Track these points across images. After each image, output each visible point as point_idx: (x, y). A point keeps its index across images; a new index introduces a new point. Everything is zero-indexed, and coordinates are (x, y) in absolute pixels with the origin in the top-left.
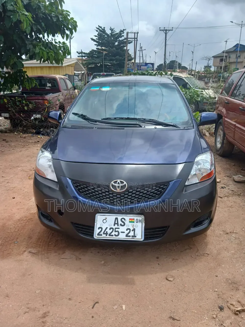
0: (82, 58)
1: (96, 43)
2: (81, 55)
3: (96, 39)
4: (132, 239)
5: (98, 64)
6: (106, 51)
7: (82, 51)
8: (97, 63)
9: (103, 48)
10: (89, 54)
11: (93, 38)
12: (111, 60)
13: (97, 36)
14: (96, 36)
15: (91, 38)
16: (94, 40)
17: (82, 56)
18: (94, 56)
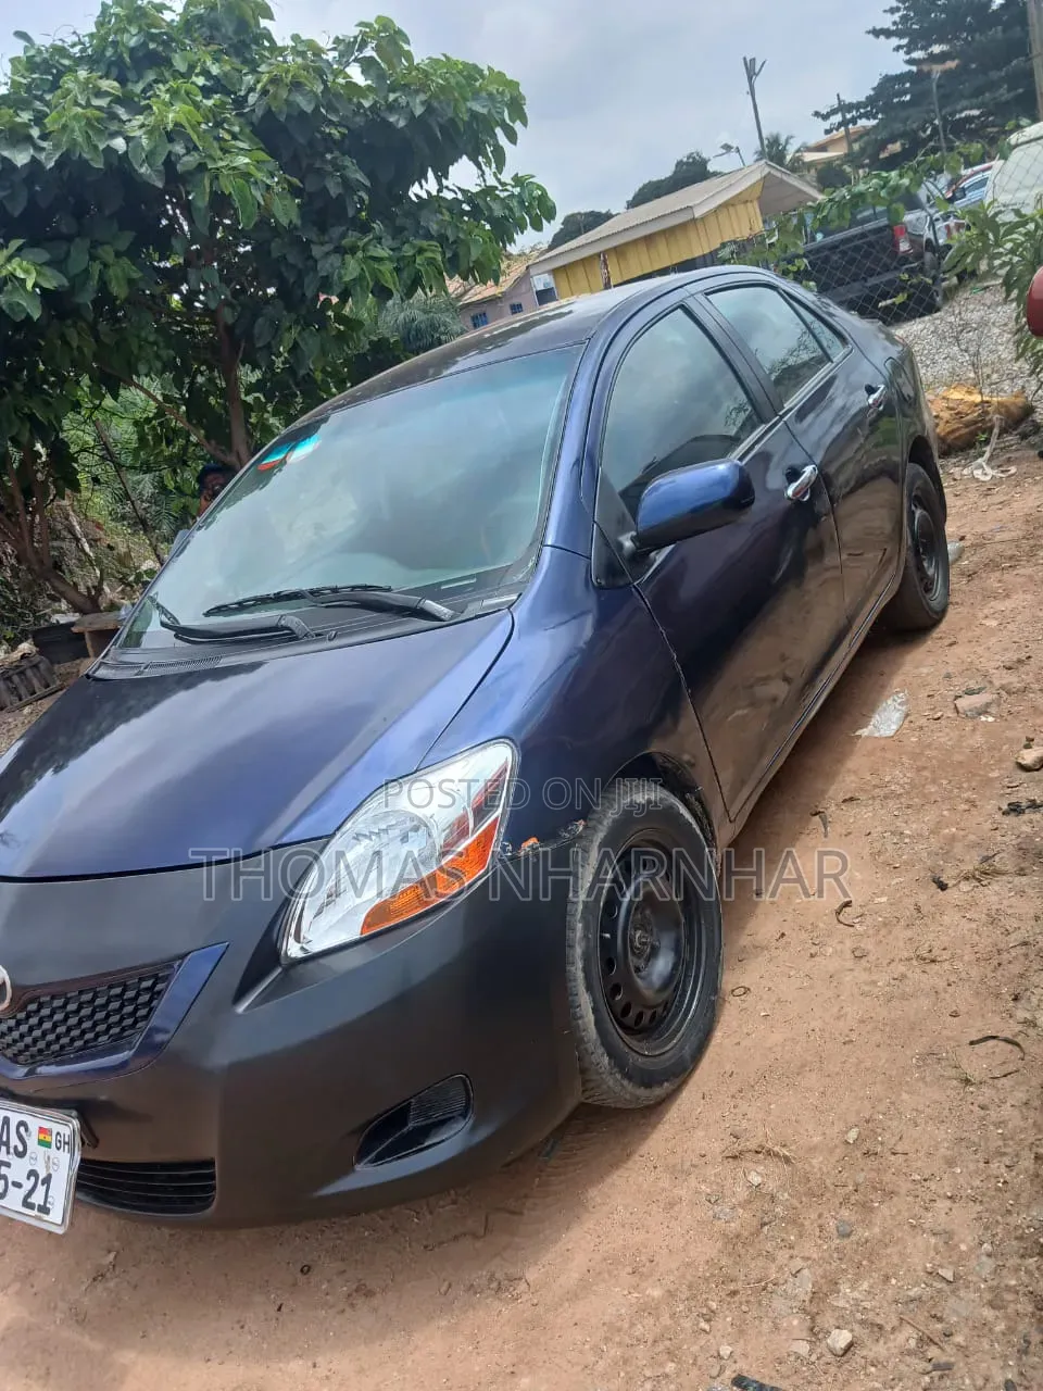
0: (847, 130)
1: (895, 41)
2: (837, 118)
3: (895, 23)
4: (36, 1217)
5: (925, 132)
6: (953, 59)
7: (842, 98)
8: (915, 132)
9: (936, 49)
10: (870, 101)
11: (878, 27)
12: (978, 92)
13: (898, 9)
14: (893, 11)
15: (869, 32)
16: (887, 33)
17: (844, 123)
18: (895, 100)
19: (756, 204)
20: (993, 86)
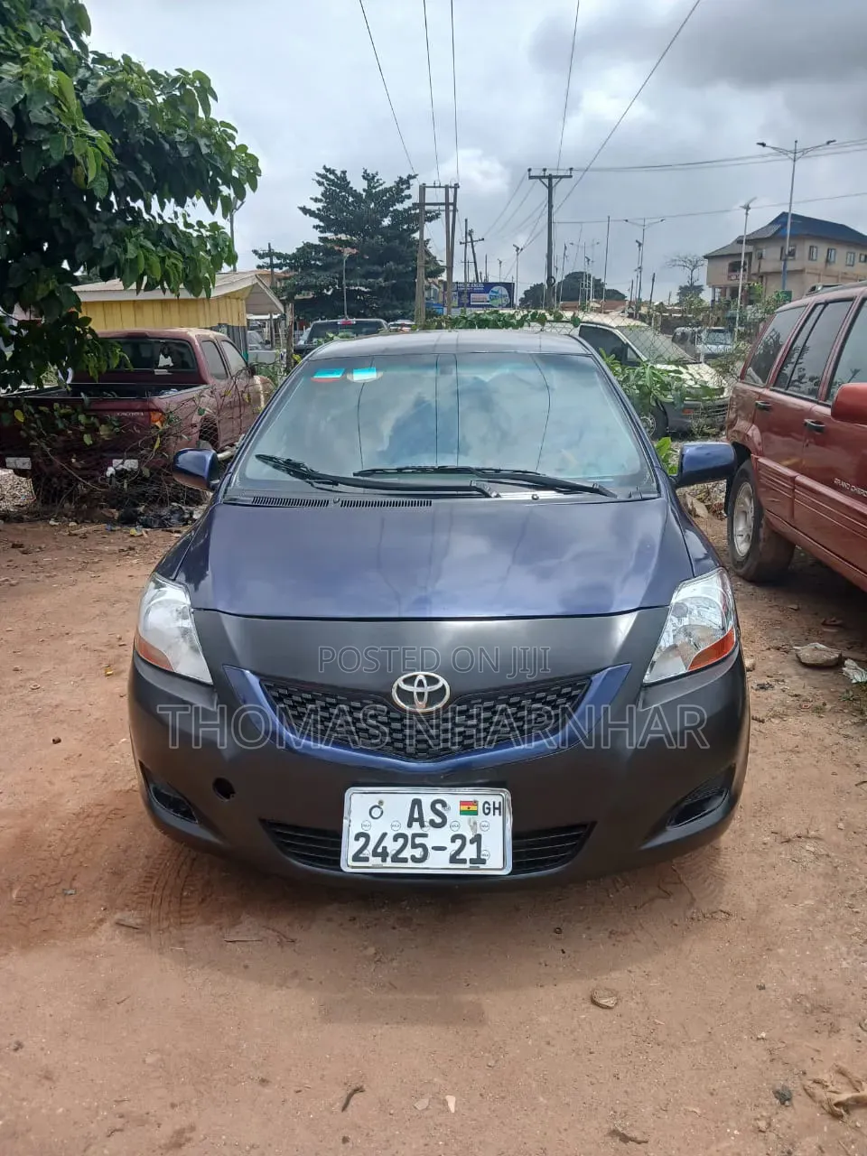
0: (272, 271)
1: (317, 222)
2: (267, 260)
3: (319, 209)
4: (471, 869)
5: (328, 291)
6: (353, 248)
7: (272, 247)
8: (322, 287)
9: (343, 237)
10: (294, 256)
11: (308, 207)
12: (367, 275)
13: (320, 201)
14: (316, 200)
15: (300, 208)
16: (312, 213)
17: (272, 266)
18: (313, 262)
19: (244, 302)
20: (376, 275)
